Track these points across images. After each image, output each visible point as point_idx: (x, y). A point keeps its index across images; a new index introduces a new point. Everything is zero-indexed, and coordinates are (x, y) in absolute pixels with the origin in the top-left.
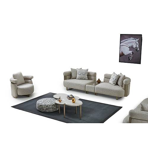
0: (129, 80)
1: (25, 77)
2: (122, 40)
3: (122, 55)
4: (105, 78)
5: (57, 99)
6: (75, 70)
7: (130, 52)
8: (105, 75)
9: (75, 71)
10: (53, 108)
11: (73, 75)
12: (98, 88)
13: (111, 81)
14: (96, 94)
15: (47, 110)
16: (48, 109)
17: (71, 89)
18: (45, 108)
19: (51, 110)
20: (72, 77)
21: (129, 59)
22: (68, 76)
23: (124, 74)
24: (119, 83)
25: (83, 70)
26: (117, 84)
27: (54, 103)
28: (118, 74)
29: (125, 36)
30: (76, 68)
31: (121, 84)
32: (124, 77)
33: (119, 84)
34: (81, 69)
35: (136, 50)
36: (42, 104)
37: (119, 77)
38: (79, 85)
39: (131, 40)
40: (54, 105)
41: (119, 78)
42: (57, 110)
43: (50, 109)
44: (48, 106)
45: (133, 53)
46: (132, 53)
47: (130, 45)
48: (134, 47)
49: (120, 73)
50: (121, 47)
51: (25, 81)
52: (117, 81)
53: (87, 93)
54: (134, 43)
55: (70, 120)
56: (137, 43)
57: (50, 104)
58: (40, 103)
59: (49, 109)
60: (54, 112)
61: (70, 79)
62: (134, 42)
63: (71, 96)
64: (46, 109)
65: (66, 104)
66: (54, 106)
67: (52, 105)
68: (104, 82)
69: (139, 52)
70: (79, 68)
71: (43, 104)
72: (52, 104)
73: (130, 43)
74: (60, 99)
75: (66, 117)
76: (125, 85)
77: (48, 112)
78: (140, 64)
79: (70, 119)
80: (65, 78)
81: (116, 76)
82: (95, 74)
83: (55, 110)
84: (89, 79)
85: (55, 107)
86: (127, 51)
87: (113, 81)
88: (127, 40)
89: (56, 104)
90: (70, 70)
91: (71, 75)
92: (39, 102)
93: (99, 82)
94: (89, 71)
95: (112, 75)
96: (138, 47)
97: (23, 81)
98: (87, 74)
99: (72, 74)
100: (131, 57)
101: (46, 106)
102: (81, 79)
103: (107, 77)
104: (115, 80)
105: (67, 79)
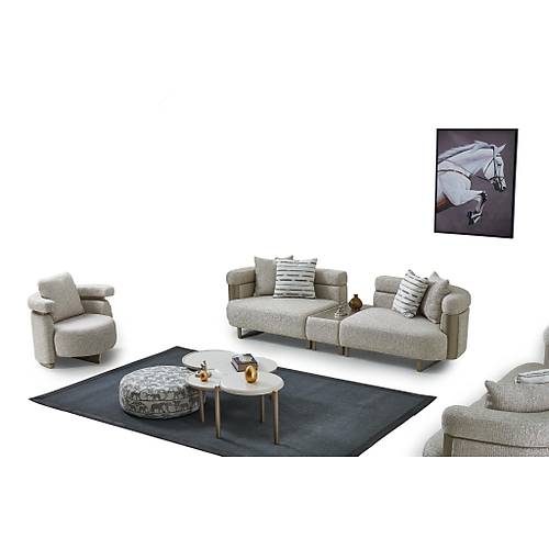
0: (466, 297)
1: (84, 290)
2: (443, 152)
3: (443, 207)
4: (377, 291)
5: (194, 370)
6: (270, 262)
7: (475, 195)
8: (377, 279)
9: (268, 266)
10: (177, 403)
11: (262, 284)
12: (350, 329)
13: (400, 302)
14: (344, 351)
15: (156, 411)
16: (159, 407)
17: (253, 335)
18: (149, 405)
19: (172, 409)
20: (259, 291)
21: (471, 222)
22: (245, 285)
23: (444, 276)
24: (428, 309)
25: (298, 262)
26: (420, 313)
27: (181, 386)
28: (422, 277)
29: (455, 137)
30: (271, 258)
31: (435, 314)
32: (447, 289)
33: (426, 314)
34: (292, 258)
35: (496, 186)
36: (138, 388)
37: (427, 287)
38: (282, 317)
39: (478, 149)
40: (181, 392)
41: (428, 289)
42: (194, 410)
43: (167, 405)
44: (158, 396)
45: (484, 200)
46: (479, 200)
47: (473, 168)
48: (489, 174)
49: (431, 273)
50: (442, 176)
51: (84, 305)
52: (421, 303)
53: (311, 348)
54: (486, 160)
55: (239, 445)
56: (500, 160)
57: (167, 389)
58: (134, 384)
59: (164, 407)
60: (181, 417)
61: (252, 296)
62: (487, 157)
63: (243, 360)
64: (153, 407)
65: (225, 386)
66: (181, 396)
67: (176, 394)
68: (375, 306)
69: (507, 194)
70: (284, 255)
71: (143, 388)
72: (176, 390)
73: (475, 160)
74: (203, 368)
75: (224, 434)
76: (449, 317)
77: (160, 416)
78: (512, 237)
79: (239, 441)
80: (234, 293)
81: (416, 282)
82: (342, 279)
83: (186, 411)
84: (319, 295)
85: (186, 400)
86: (463, 193)
87: (408, 302)
88: (462, 148)
89: (190, 388)
90: (252, 264)
91: (254, 281)
92: (131, 381)
93: (357, 305)
94: (318, 267)
95: (403, 281)
96: (502, 175)
97: (78, 306)
98: (313, 279)
99: (258, 279)
100: (476, 212)
101: (154, 396)
102: (290, 296)
103: (386, 289)
104: (413, 299)
105: (241, 295)
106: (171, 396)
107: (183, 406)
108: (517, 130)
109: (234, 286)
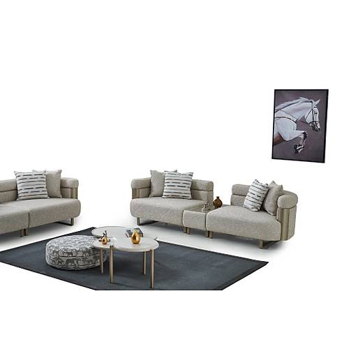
0: (294, 198)
2: (278, 105)
3: (278, 142)
4: (233, 194)
6: (161, 174)
7: (299, 133)
8: (233, 186)
9: (160, 177)
10: (84, 259)
11: (155, 190)
12: (214, 218)
13: (248, 202)
14: (209, 235)
15: (70, 264)
16: (72, 261)
18: (65, 259)
19: (81, 263)
20: (153, 193)
21: (297, 151)
22: (143, 189)
23: (279, 183)
24: (268, 206)
25: (180, 174)
26: (262, 209)
27: (88, 247)
28: (264, 184)
29: (286, 94)
30: (162, 171)
31: (273, 209)
32: (281, 191)
33: (267, 209)
34: (176, 171)
35: (314, 128)
36: (58, 248)
37: (267, 190)
38: (167, 210)
39: (302, 103)
40: (88, 251)
41: (268, 192)
42: (97, 265)
43: (77, 260)
44: (71, 253)
45: (305, 137)
46: (302, 137)
47: (298, 116)
48: (309, 120)
49: (271, 181)
50: (277, 121)
52: (263, 202)
53: (186, 233)
54: (307, 110)
56: (316, 110)
57: (78, 249)
58: (55, 245)
59: (75, 261)
61: (148, 196)
62: (308, 108)
64: (68, 261)
66: (87, 254)
67: (84, 252)
68: (232, 204)
69: (321, 133)
70: (171, 169)
71: (61, 248)
72: (84, 249)
73: (299, 110)
74: (105, 235)
75: (115, 280)
76: (282, 210)
77: (72, 268)
78: (324, 162)
80: (135, 194)
81: (260, 187)
82: (210, 186)
83: (91, 265)
84: (194, 197)
85: (91, 258)
86: (291, 132)
87: (254, 200)
89: (94, 249)
90: (148, 176)
91: (150, 187)
92: (54, 243)
93: (218, 204)
94: (193, 178)
95: (251, 187)
96: (318, 120)
98: (190, 186)
99: (152, 185)
100: (300, 145)
101: (69, 253)
102: (173, 197)
103: (239, 193)
104: (258, 198)
105: (140, 196)
106: (80, 254)
107: (89, 261)
108: (327, 90)
109: (136, 189)
